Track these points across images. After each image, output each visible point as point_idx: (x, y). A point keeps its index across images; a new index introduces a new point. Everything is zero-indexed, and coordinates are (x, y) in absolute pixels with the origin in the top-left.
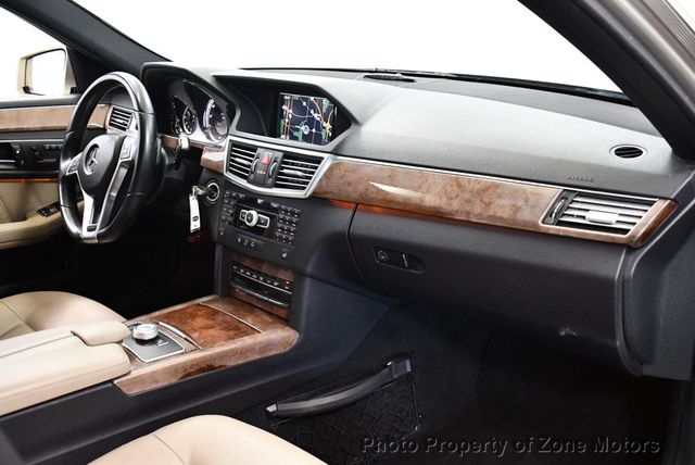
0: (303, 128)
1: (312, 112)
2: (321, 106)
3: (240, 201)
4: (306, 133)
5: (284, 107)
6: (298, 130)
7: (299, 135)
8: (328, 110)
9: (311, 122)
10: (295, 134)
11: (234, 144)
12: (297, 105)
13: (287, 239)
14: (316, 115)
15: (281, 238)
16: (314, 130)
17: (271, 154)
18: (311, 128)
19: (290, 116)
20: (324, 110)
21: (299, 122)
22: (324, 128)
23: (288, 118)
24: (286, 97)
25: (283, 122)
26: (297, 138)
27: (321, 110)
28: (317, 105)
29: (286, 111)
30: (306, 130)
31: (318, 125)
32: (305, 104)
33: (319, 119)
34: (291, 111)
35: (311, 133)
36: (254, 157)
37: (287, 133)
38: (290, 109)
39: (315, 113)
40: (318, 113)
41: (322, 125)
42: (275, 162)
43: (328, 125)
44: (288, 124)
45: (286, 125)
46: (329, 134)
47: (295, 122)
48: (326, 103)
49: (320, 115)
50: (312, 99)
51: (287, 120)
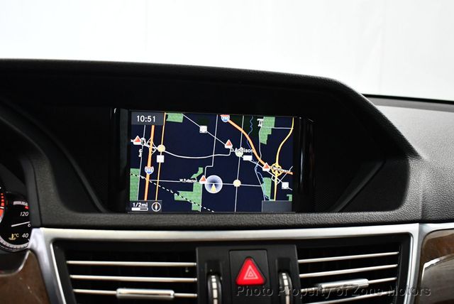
0: (205, 181)
1: (229, 145)
2: (254, 132)
4: (214, 191)
6: (189, 188)
8: (275, 137)
9: (227, 167)
12: (172, 136)
14: (239, 153)
16: (237, 183)
17: (263, 255)
18: (228, 178)
19: (160, 159)
20: (263, 139)
21: (190, 169)
22: (267, 175)
23: (154, 163)
24: (141, 118)
25: (135, 174)
26: (186, 206)
27: (255, 137)
28: (241, 130)
29: (146, 150)
30: (214, 185)
31: (249, 172)
32: (203, 129)
33: (249, 158)
34: (161, 148)
35: (228, 190)
36: (191, 272)
37: (151, 196)
38: (157, 143)
39: (236, 146)
40: (246, 146)
41: (260, 170)
42: (281, 271)
43: (277, 169)
44: (153, 176)
45: (147, 179)
46: (279, 185)
47: (176, 172)
48: (267, 125)
49: (253, 150)
50: (226, 118)
51: (149, 170)
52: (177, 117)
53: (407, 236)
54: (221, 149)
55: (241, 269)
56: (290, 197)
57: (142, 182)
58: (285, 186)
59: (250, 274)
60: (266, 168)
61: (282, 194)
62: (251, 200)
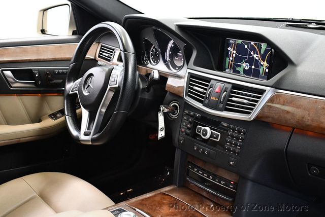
0: (244, 65)
1: (252, 53)
2: (260, 49)
3: (196, 118)
4: (247, 68)
5: (229, 49)
6: (240, 66)
7: (241, 69)
8: (266, 51)
9: (251, 61)
10: (238, 69)
11: (191, 76)
12: (239, 48)
13: (234, 152)
14: (255, 56)
15: (229, 150)
16: (253, 67)
17: (222, 85)
18: (251, 65)
19: (234, 55)
20: (262, 52)
21: (241, 60)
22: (262, 65)
23: (233, 57)
24: (231, 41)
25: (228, 59)
26: (239, 72)
27: (260, 51)
28: (256, 48)
29: (231, 52)
32: (246, 46)
33: (257, 58)
34: (235, 52)
35: (250, 69)
36: (209, 86)
37: (231, 68)
38: (234, 50)
39: (254, 54)
40: (258, 54)
41: (260, 63)
42: (225, 91)
43: (265, 64)
44: (232, 61)
45: (231, 62)
46: (265, 70)
47: (238, 60)
48: (264, 47)
49: (259, 56)
50: (253, 43)
51: (231, 59)
52: (239, 41)
53: (264, 90)
54: (250, 54)
55: (216, 88)
57: (229, 63)
58: (267, 70)
60: (262, 63)
61: (265, 73)
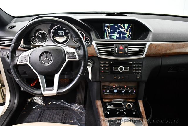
0: (116, 35)
1: (120, 29)
5: (106, 28)
7: (114, 37)
8: (128, 27)
9: (120, 32)
10: (112, 37)
12: (111, 28)
15: (136, 73)
18: (120, 34)
19: (109, 31)
20: (126, 28)
21: (114, 33)
22: (126, 34)
23: (108, 32)
24: (106, 25)
25: (105, 34)
26: (113, 39)
27: (125, 28)
28: (122, 26)
29: (107, 30)
30: (118, 35)
31: (123, 33)
32: (116, 26)
33: (124, 31)
34: (110, 29)
35: (120, 36)
36: (114, 47)
37: (108, 37)
38: (109, 28)
39: (121, 29)
40: (123, 29)
42: (126, 48)
43: (128, 33)
45: (107, 34)
47: (112, 33)
48: (127, 25)
49: (124, 30)
50: (120, 24)
51: (108, 33)
52: (112, 24)
53: (146, 44)
54: (119, 29)
55: (120, 47)
56: (130, 37)
57: (107, 35)
58: (130, 35)
59: (121, 48)
60: (126, 32)
61: (129, 37)
62: (124, 38)
